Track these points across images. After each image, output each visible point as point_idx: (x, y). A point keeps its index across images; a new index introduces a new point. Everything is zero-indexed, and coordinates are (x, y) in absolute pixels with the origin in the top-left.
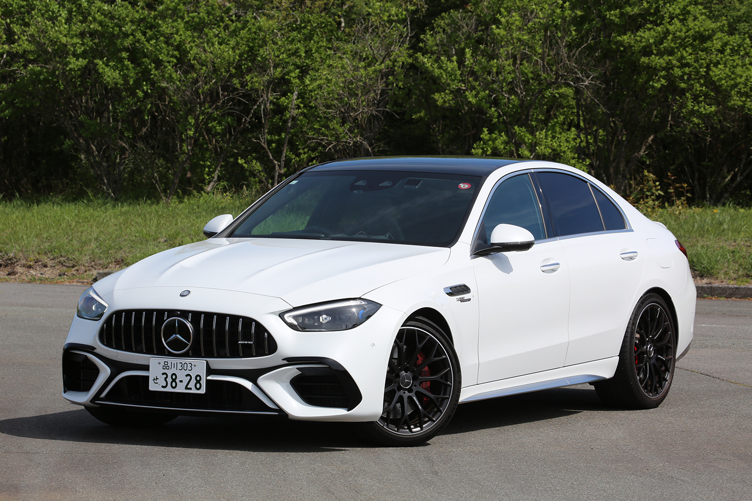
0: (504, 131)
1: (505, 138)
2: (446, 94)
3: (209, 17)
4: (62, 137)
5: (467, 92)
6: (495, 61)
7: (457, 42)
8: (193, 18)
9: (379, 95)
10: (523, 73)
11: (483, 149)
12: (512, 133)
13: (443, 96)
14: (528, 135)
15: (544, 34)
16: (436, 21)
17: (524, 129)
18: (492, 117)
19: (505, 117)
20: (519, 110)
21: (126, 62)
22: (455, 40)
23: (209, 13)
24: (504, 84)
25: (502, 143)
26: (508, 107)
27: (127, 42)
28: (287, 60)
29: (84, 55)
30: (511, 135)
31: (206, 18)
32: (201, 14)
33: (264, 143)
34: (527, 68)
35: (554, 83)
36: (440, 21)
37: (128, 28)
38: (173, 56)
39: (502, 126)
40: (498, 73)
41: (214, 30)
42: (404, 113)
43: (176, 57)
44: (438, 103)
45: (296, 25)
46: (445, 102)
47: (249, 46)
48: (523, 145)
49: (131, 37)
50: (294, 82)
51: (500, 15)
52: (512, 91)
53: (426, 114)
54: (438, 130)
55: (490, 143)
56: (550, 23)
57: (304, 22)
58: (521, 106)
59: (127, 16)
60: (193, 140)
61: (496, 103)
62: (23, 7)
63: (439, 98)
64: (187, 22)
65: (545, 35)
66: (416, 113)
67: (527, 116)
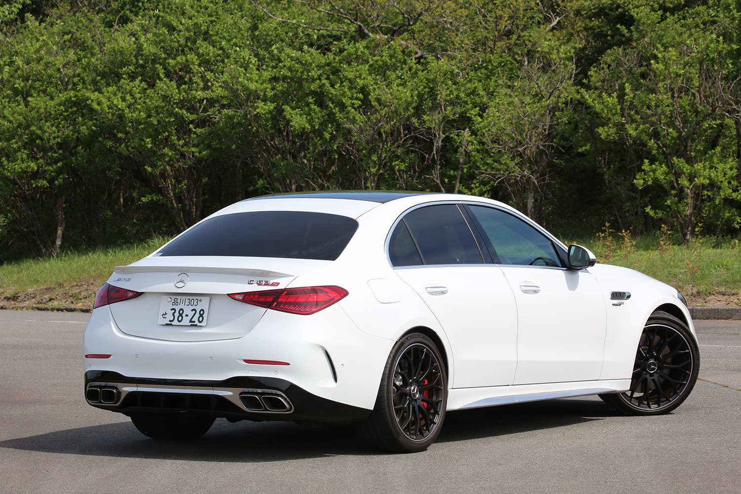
0: (664, 162)
1: (666, 169)
2: (610, 127)
3: (391, 60)
4: (256, 177)
5: (627, 125)
6: (654, 95)
7: (620, 78)
8: (377, 61)
9: (547, 130)
10: (681, 107)
11: (644, 179)
12: (671, 163)
13: (607, 130)
14: (687, 165)
15: (699, 67)
16: (603, 57)
17: (682, 160)
18: (651, 148)
19: (664, 149)
20: (678, 142)
21: (313, 107)
22: (618, 76)
23: (391, 57)
24: (663, 117)
25: (662, 174)
26: (668, 139)
27: (314, 87)
28: (466, 99)
29: (274, 99)
30: (671, 166)
31: (388, 61)
32: (384, 57)
33: (437, 179)
34: (685, 101)
35: (709, 115)
36: (606, 58)
37: (314, 73)
38: (357, 99)
39: (661, 157)
40: (657, 106)
41: (397, 72)
42: (571, 147)
43: (360, 100)
44: (602, 137)
45: (478, 65)
46: (609, 135)
47: (429, 88)
48: (683, 175)
49: (318, 81)
50: (475, 119)
51: (657, 50)
52: (671, 124)
53: (591, 147)
54: (604, 162)
55: (651, 173)
56: (705, 57)
57: (486, 62)
58: (679, 137)
59: (313, 62)
60: (376, 177)
61: (656, 135)
62: (219, 55)
63: (603, 132)
64: (371, 66)
65: (700, 69)
66: (581, 147)
67: (686, 147)
